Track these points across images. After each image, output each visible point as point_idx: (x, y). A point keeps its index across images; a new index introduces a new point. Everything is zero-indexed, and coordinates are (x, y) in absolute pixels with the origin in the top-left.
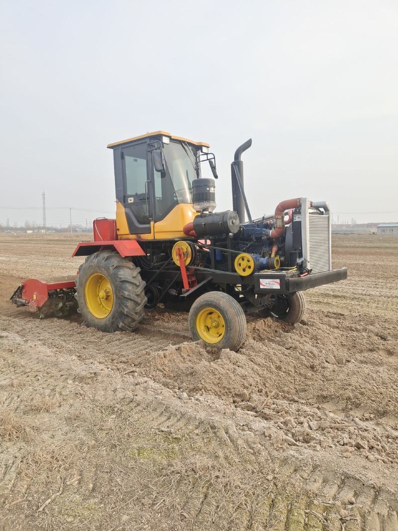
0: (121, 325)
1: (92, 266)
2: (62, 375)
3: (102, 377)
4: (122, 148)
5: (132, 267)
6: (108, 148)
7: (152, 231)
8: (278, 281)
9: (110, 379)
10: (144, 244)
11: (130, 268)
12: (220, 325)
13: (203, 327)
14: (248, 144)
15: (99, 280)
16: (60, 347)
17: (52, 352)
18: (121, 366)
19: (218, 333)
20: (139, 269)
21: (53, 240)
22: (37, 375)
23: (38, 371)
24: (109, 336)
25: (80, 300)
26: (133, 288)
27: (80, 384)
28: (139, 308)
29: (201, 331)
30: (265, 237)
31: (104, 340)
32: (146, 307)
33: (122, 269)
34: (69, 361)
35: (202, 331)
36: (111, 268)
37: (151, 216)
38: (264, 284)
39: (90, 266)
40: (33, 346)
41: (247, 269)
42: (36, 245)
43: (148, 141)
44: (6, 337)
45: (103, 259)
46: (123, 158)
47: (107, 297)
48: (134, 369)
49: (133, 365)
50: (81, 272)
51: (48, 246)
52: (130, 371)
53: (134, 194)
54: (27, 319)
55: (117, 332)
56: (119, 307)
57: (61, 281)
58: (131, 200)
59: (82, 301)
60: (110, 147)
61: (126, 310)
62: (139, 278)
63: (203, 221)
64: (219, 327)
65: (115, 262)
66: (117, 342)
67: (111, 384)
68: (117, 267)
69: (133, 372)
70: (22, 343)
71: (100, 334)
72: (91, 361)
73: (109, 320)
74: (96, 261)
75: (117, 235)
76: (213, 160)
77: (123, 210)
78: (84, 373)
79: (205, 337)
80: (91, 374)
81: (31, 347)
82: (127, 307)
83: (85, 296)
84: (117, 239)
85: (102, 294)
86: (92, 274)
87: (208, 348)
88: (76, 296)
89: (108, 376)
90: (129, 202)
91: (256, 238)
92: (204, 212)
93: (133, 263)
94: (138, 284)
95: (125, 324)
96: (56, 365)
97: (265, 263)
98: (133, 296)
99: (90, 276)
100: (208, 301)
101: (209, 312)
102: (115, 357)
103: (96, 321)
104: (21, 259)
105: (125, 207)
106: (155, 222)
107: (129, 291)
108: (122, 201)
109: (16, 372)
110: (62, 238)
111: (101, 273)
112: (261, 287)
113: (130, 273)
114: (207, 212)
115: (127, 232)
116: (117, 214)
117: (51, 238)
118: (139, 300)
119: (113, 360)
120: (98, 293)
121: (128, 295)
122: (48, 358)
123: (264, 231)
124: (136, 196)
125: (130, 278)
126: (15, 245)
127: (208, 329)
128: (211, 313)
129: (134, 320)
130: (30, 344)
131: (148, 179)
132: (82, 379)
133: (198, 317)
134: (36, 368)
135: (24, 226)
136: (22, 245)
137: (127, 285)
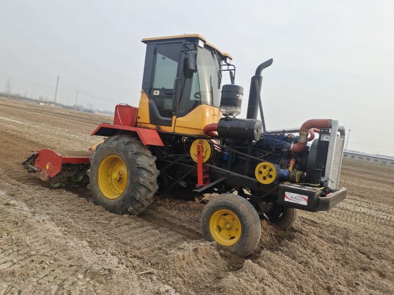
0: (130, 209)
1: (110, 147)
2: (71, 266)
3: (118, 276)
4: (156, 44)
5: (150, 155)
6: (142, 41)
7: (173, 125)
8: (307, 197)
9: (126, 280)
10: (163, 136)
11: (148, 156)
12: (234, 228)
13: (215, 227)
14: (269, 63)
15: (114, 162)
16: (69, 227)
17: (60, 230)
18: (137, 262)
19: (230, 235)
20: (155, 158)
21: (61, 114)
22: (43, 261)
23: (43, 255)
24: (117, 218)
25: (92, 177)
26: (149, 175)
27: (92, 282)
28: (150, 195)
29: (213, 230)
30: (286, 150)
31: (112, 223)
32: (156, 194)
33: (141, 156)
34: (79, 247)
35: (215, 230)
36: (130, 153)
37: (174, 110)
38: (289, 197)
39: (108, 147)
40: (41, 221)
41: (268, 178)
42: (47, 116)
43: (184, 42)
44: (14, 205)
45: (123, 143)
46: (155, 53)
47: (120, 180)
48: (152, 270)
49: (149, 264)
50: (98, 151)
51: (56, 117)
52: (148, 272)
53: (161, 88)
54: (37, 187)
55: (125, 216)
56: (132, 192)
57: (76, 156)
58: (157, 93)
59: (94, 178)
60: (145, 42)
61: (138, 196)
62: (155, 166)
63: (228, 125)
64: (232, 230)
65: (135, 147)
66: (126, 228)
67: (129, 288)
68: (137, 154)
69: (150, 273)
70: (30, 215)
71: (108, 214)
72: (104, 250)
73: (119, 202)
74: (115, 143)
75: (137, 122)
76: (233, 71)
77: (147, 100)
78: (97, 268)
79: (217, 237)
80: (105, 270)
81: (39, 222)
82: (140, 193)
83: (97, 175)
84: (136, 126)
85: (115, 175)
86: (109, 155)
87: (222, 251)
88: (89, 173)
89: (124, 275)
90: (155, 94)
91: (276, 149)
92: (230, 116)
93: (150, 151)
94: (153, 172)
95: (134, 209)
96: (65, 250)
97: (285, 174)
98: (147, 183)
99: (106, 157)
100: (226, 203)
101: (225, 213)
102: (128, 248)
103: (105, 200)
104: (33, 125)
105: (149, 98)
106: (177, 117)
107: (144, 178)
108: (148, 92)
109: (19, 252)
110: (68, 114)
111: (119, 156)
112: (286, 200)
113: (147, 161)
114: (232, 117)
115: (148, 121)
116: (141, 103)
117: (59, 112)
118: (151, 187)
119: (126, 253)
120: (110, 173)
121: (144, 182)
122: (57, 240)
123: (285, 144)
124: (162, 90)
125: (147, 166)
126: (29, 113)
127: (220, 229)
128: (225, 215)
129: (143, 206)
130: (37, 217)
131: (177, 76)
132: (94, 275)
133: (213, 216)
134: (42, 251)
135: (38, 99)
136: (35, 113)
137: (144, 172)
